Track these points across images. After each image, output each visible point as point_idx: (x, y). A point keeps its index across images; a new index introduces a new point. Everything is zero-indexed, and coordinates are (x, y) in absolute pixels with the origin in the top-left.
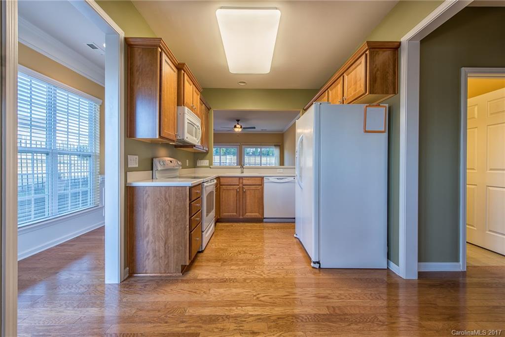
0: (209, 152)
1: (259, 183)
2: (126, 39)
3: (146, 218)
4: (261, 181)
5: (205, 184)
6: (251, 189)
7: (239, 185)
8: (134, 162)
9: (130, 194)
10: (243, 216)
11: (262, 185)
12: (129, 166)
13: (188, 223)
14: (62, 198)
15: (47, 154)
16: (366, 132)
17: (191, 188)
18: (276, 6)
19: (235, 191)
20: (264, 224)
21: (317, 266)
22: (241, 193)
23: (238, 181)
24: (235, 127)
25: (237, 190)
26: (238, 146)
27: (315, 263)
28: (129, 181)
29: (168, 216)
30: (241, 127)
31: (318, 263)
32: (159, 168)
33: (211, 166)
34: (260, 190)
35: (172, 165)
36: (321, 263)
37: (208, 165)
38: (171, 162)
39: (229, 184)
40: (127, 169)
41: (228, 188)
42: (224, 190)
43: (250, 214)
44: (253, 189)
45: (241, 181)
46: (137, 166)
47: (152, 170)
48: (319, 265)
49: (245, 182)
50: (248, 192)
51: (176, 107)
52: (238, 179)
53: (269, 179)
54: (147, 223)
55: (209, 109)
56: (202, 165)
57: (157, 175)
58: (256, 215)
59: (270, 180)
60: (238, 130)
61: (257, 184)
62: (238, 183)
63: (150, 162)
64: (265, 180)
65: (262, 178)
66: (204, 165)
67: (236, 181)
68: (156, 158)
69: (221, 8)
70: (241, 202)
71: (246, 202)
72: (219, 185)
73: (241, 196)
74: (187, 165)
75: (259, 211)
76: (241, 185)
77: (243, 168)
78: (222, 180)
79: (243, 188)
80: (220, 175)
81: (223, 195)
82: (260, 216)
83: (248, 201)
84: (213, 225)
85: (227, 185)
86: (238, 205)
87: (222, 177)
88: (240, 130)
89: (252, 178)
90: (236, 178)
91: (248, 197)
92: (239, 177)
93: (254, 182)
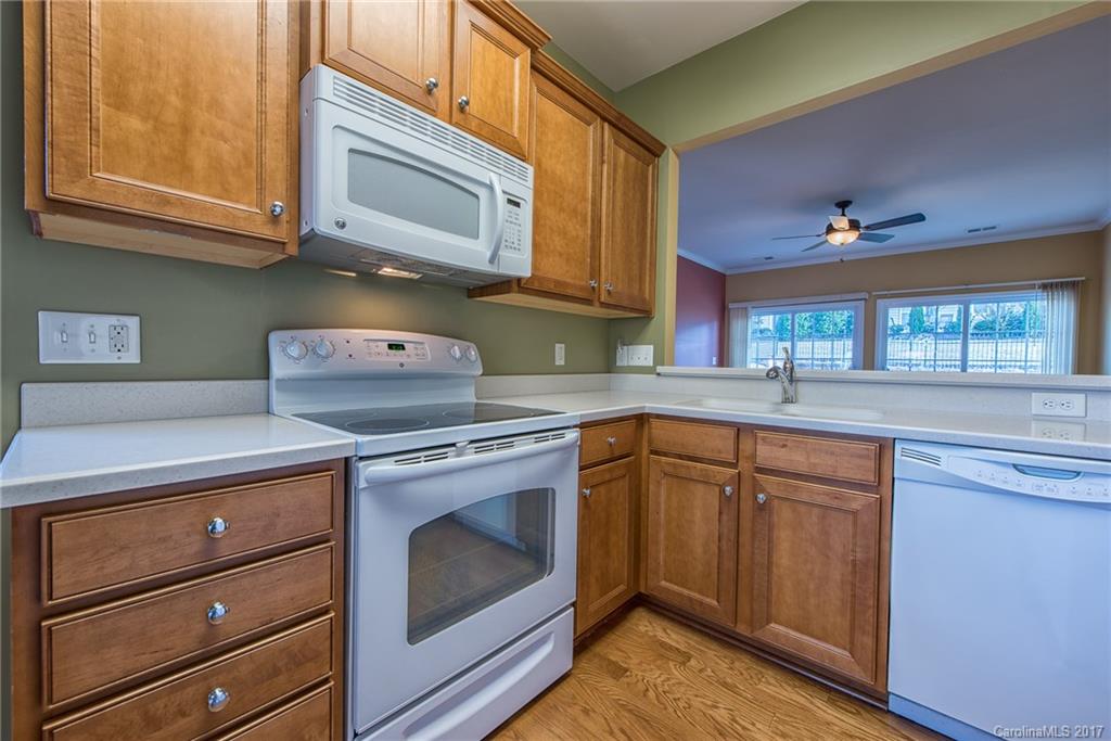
1: (857, 476)
4: (871, 464)
6: (805, 497)
7: (734, 466)
8: (96, 339)
10: (752, 625)
12: (51, 359)
19: (717, 491)
22: (746, 506)
23: (731, 444)
24: (830, 229)
25: (722, 487)
30: (854, 225)
33: (660, 369)
35: (403, 358)
37: (650, 363)
38: (393, 347)
39: (689, 451)
41: (683, 473)
42: (667, 474)
43: (794, 635)
44: (819, 500)
45: (746, 445)
46: (130, 358)
47: (268, 378)
49: (766, 453)
50: (784, 514)
52: (732, 433)
53: (936, 460)
56: (632, 363)
58: (832, 658)
59: (943, 467)
60: (843, 238)
61: (842, 474)
62: (730, 457)
65: (882, 448)
66: (637, 363)
67: (722, 444)
70: (745, 553)
71: (770, 563)
72: (645, 452)
73: (746, 524)
74: (560, 361)
75: (852, 642)
76: (744, 466)
77: (792, 380)
78: (658, 430)
79: (756, 488)
80: (650, 406)
81: (661, 497)
82: (860, 675)
83: (784, 558)
84: (547, 649)
85: (680, 457)
86: (729, 565)
87: (658, 416)
88: (852, 237)
89: (811, 440)
90: (724, 431)
91: (784, 538)
92: (741, 430)
93: (822, 463)
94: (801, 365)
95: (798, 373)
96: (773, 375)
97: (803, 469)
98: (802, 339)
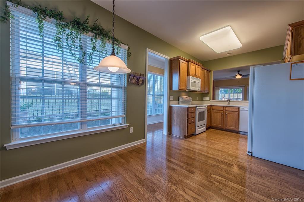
0: (210, 93)
2: (170, 59)
3: (174, 117)
5: (197, 107)
6: (231, 113)
8: (172, 98)
9: (170, 108)
10: (225, 127)
11: (238, 111)
12: (170, 99)
13: (187, 120)
14: (156, 110)
15: (153, 95)
16: (291, 79)
17: (188, 108)
18: (228, 25)
19: (221, 113)
20: (240, 135)
21: (250, 154)
22: (224, 115)
23: (223, 108)
24: (236, 76)
25: (222, 113)
26: (244, 87)
27: (249, 152)
28: (170, 104)
29: (181, 117)
30: (241, 75)
31: (252, 153)
32: (181, 100)
33: (210, 100)
34: (237, 115)
35: (187, 99)
36: (253, 153)
37: (209, 99)
38: (187, 98)
39: (218, 109)
40: (169, 100)
41: (217, 112)
42: (215, 112)
43: (230, 127)
45: (224, 108)
46: (173, 99)
47: (179, 101)
48: (251, 154)
49: (227, 109)
50: (229, 115)
51: (187, 77)
52: (223, 107)
53: (243, 108)
54: (174, 118)
55: (210, 71)
57: (180, 103)
58: (234, 128)
60: (239, 77)
61: (235, 110)
62: (223, 110)
63: (178, 98)
64: (240, 109)
65: (239, 108)
66: (207, 99)
67: (222, 109)
68: (180, 96)
69: (202, 36)
70: (224, 120)
71: (227, 120)
72: (211, 110)
73: (224, 117)
74: (197, 99)
75: (236, 127)
76: (224, 111)
77: (229, 102)
78: (213, 107)
79: (226, 113)
80: (212, 105)
81: (214, 115)
82: (237, 130)
83: (229, 120)
84: (205, 127)
85: (216, 110)
86: (222, 121)
87: (213, 106)
88: (240, 77)
89: (232, 107)
90: (222, 107)
91: (229, 118)
92: (224, 107)
93: (233, 110)
94: (231, 100)
95: (230, 101)
96: (227, 101)
97: (231, 110)
98: (231, 93)
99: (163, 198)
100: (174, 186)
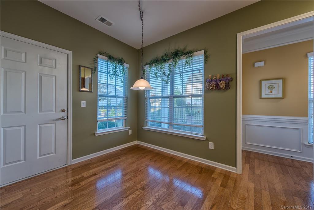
99: (135, 195)
100: (151, 204)
